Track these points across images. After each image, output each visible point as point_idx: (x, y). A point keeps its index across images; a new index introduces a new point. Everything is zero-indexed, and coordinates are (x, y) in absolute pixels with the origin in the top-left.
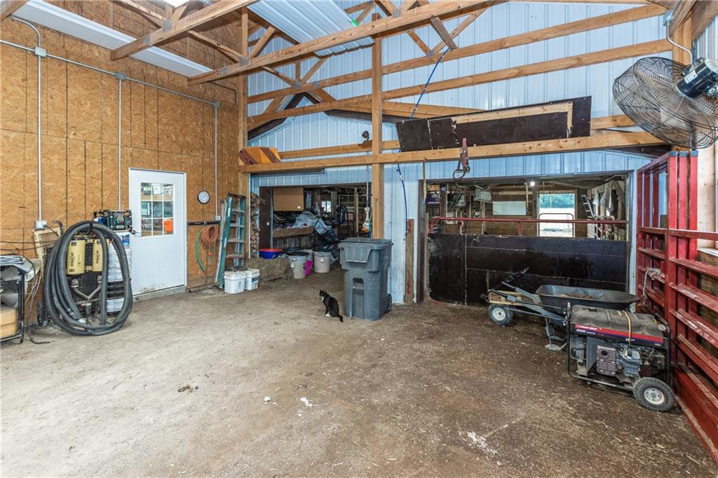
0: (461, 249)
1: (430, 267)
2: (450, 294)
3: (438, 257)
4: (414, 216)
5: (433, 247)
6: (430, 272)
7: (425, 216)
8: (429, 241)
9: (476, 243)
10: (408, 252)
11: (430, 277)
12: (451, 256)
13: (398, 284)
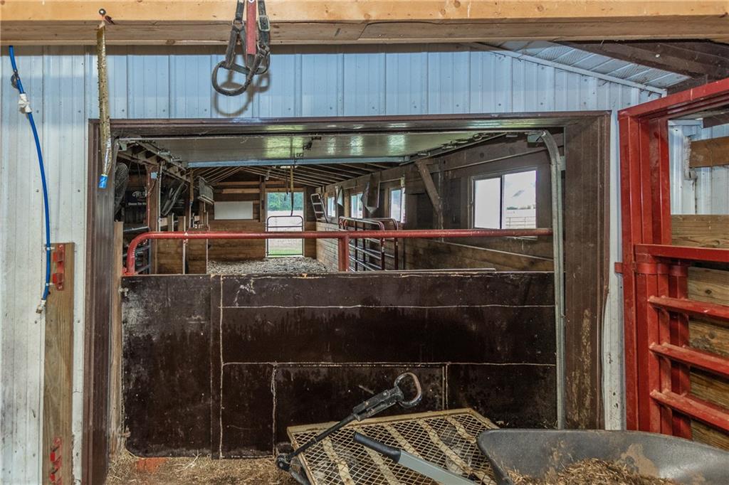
0: (208, 312)
1: (127, 369)
2: (182, 433)
3: (149, 337)
4: (73, 230)
5: (134, 314)
6: (127, 380)
7: (113, 231)
8: (124, 298)
9: (246, 298)
10: (55, 348)
11: (127, 394)
12: (184, 333)
13: (20, 451)
